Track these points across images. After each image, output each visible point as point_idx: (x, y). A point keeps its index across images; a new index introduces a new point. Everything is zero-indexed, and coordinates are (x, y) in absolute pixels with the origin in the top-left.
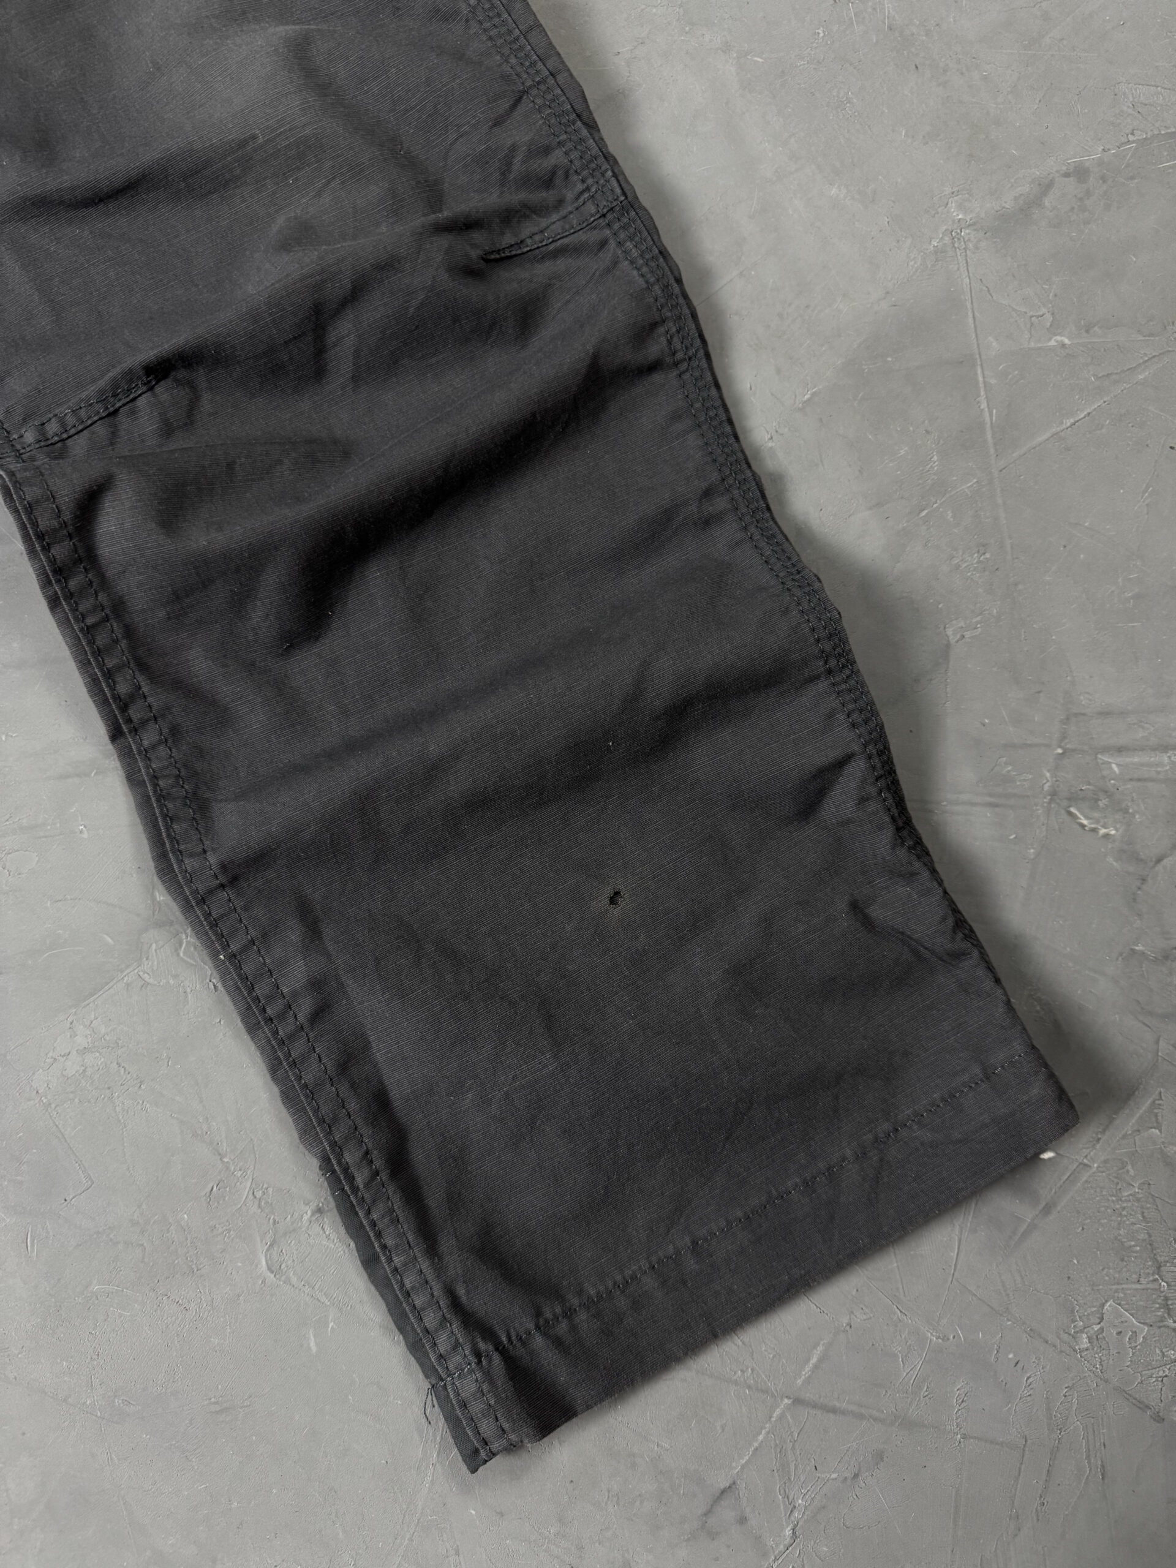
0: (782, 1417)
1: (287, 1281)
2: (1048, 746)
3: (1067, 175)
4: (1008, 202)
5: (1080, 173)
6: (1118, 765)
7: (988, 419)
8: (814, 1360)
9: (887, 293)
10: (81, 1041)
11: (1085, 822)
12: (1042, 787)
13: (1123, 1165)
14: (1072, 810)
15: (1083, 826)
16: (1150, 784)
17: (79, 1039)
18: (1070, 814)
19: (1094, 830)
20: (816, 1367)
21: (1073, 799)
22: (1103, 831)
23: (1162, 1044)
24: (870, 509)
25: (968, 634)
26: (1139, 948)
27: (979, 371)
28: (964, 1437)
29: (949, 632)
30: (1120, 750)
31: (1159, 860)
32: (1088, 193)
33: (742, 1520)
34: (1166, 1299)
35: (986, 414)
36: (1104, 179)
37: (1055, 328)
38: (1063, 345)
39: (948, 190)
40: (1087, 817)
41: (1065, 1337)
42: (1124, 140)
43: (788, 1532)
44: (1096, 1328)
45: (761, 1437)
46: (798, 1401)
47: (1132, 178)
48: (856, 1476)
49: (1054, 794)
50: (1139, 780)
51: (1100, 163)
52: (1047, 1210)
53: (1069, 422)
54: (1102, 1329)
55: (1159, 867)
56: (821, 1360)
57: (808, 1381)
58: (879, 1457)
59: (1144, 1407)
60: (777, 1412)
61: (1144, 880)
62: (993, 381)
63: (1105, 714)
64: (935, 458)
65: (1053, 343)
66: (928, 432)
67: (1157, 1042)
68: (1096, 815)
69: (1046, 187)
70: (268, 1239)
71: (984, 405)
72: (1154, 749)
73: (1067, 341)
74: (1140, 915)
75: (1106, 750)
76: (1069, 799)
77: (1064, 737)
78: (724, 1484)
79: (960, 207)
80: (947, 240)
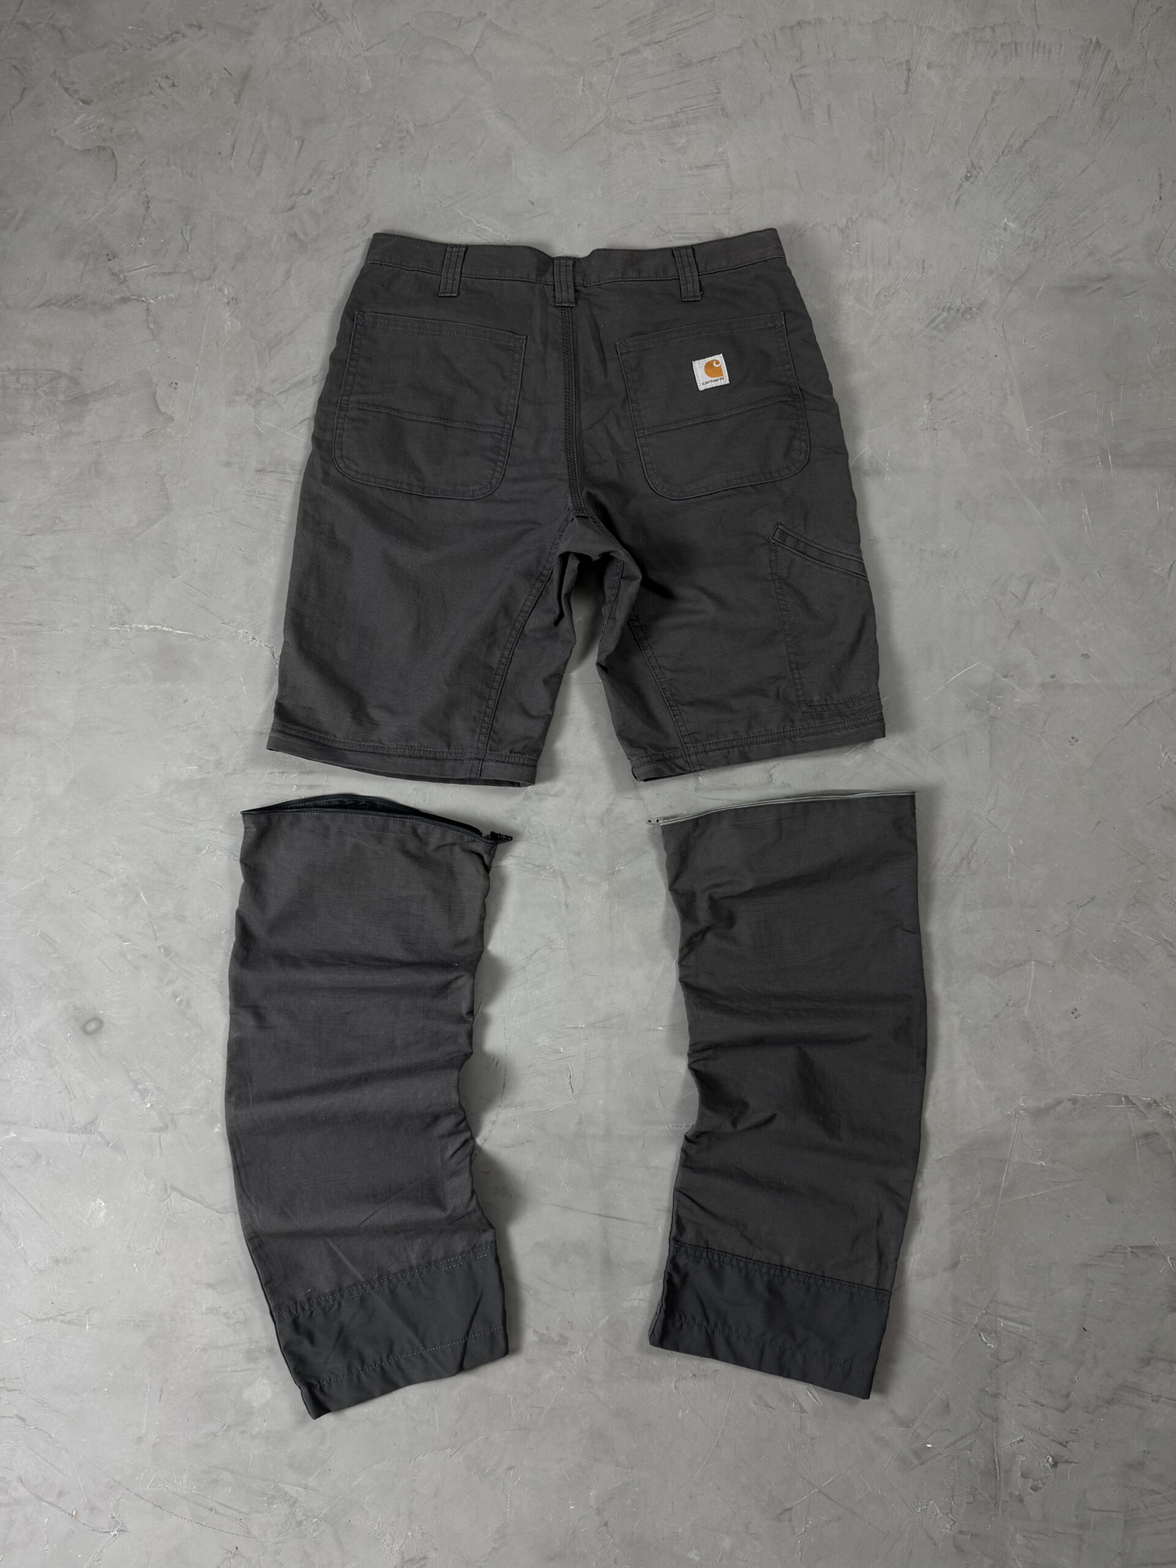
0: (813, 1494)
1: (679, 1393)
2: (981, 1309)
3: (1069, 1100)
4: (1042, 1104)
5: (1074, 1101)
6: (1004, 1324)
7: (1003, 1184)
8: (830, 1481)
9: (984, 1127)
10: (641, 1296)
11: (984, 1339)
12: (973, 1322)
13: (954, 1459)
14: (981, 1334)
15: (982, 1340)
16: (1012, 1335)
17: (640, 1296)
18: (980, 1335)
19: (986, 1343)
20: (830, 1483)
21: (982, 1330)
22: (989, 1345)
23: (982, 1424)
24: (949, 1204)
25: (967, 1260)
26: (987, 1389)
27: (1007, 1166)
28: (869, 1524)
29: (961, 1257)
30: (1006, 1319)
31: (1006, 1362)
32: (1075, 1109)
33: (790, 1520)
34: (952, 1508)
35: (1004, 1182)
36: (1083, 1105)
37: (1041, 1159)
38: (1042, 1165)
39: (1021, 1093)
40: (985, 1338)
41: (913, 1506)
42: (1097, 1091)
43: (803, 1530)
44: (925, 1507)
45: (805, 1498)
46: (820, 1491)
47: (1094, 1108)
48: (830, 1521)
49: (976, 1326)
50: (1009, 1331)
51: (1084, 1099)
52: (922, 1464)
53: (1033, 1195)
54: (927, 1509)
55: (1005, 1364)
56: (832, 1481)
57: (824, 1487)
58: (839, 1519)
59: (931, 1538)
60: (813, 1492)
61: (997, 1367)
62: (1011, 1171)
63: (1006, 1304)
64: (979, 1193)
65: (1038, 1163)
66: (980, 1183)
67: (981, 1423)
68: (989, 1338)
69: (1059, 1103)
70: (678, 1377)
71: (1004, 1179)
72: (1019, 1322)
73: (1044, 1164)
74: (991, 1378)
75: (1001, 1317)
76: (981, 1330)
77: (988, 1307)
78: (788, 1506)
79: (1024, 1101)
80: (1014, 1113)
